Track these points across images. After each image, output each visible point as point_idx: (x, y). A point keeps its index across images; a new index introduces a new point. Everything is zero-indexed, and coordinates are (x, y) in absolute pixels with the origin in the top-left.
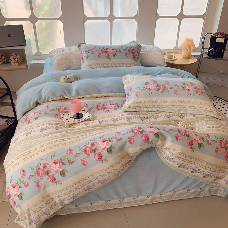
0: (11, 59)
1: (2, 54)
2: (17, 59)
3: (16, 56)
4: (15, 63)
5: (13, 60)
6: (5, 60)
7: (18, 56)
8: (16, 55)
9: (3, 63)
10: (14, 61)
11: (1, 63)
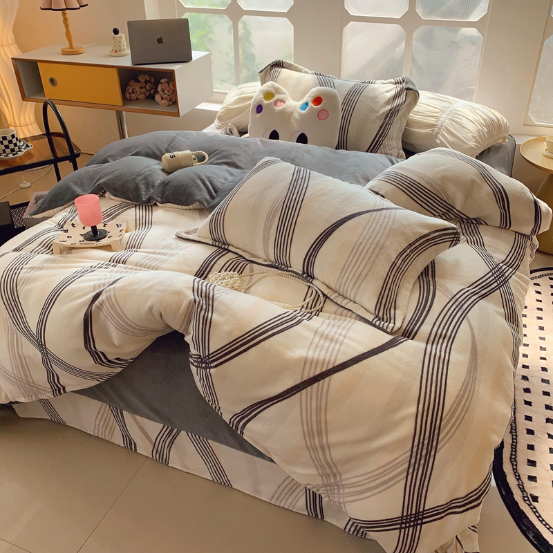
0: (159, 91)
1: (148, 79)
2: (168, 91)
3: (167, 86)
4: (162, 98)
5: (161, 93)
6: (152, 91)
8: (168, 83)
9: (147, 98)
10: (162, 95)
11: (141, 97)
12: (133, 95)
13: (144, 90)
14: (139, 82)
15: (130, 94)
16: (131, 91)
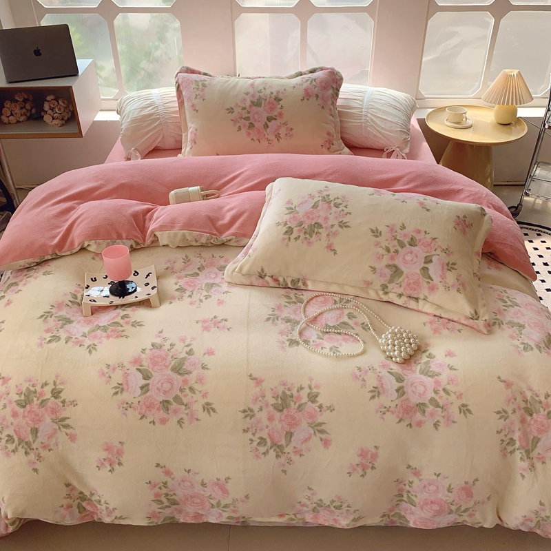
0: (46, 109)
1: (26, 97)
2: (59, 109)
3: (56, 103)
4: (53, 119)
5: (50, 112)
6: (34, 111)
7: (61, 102)
8: (56, 99)
9: (29, 118)
10: (52, 114)
11: (22, 119)
12: (11, 118)
13: (24, 110)
14: (17, 101)
15: (8, 117)
16: (9, 114)
